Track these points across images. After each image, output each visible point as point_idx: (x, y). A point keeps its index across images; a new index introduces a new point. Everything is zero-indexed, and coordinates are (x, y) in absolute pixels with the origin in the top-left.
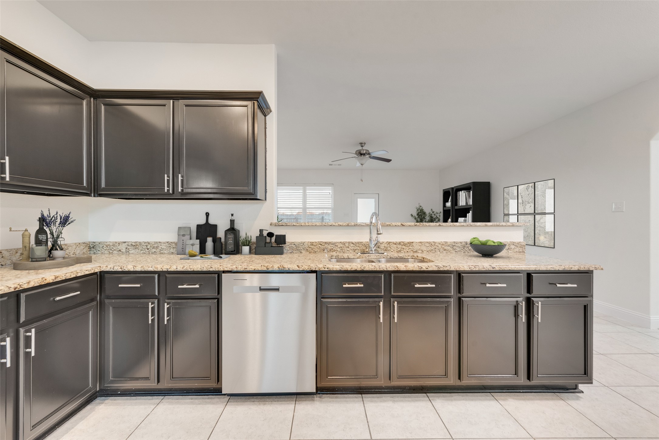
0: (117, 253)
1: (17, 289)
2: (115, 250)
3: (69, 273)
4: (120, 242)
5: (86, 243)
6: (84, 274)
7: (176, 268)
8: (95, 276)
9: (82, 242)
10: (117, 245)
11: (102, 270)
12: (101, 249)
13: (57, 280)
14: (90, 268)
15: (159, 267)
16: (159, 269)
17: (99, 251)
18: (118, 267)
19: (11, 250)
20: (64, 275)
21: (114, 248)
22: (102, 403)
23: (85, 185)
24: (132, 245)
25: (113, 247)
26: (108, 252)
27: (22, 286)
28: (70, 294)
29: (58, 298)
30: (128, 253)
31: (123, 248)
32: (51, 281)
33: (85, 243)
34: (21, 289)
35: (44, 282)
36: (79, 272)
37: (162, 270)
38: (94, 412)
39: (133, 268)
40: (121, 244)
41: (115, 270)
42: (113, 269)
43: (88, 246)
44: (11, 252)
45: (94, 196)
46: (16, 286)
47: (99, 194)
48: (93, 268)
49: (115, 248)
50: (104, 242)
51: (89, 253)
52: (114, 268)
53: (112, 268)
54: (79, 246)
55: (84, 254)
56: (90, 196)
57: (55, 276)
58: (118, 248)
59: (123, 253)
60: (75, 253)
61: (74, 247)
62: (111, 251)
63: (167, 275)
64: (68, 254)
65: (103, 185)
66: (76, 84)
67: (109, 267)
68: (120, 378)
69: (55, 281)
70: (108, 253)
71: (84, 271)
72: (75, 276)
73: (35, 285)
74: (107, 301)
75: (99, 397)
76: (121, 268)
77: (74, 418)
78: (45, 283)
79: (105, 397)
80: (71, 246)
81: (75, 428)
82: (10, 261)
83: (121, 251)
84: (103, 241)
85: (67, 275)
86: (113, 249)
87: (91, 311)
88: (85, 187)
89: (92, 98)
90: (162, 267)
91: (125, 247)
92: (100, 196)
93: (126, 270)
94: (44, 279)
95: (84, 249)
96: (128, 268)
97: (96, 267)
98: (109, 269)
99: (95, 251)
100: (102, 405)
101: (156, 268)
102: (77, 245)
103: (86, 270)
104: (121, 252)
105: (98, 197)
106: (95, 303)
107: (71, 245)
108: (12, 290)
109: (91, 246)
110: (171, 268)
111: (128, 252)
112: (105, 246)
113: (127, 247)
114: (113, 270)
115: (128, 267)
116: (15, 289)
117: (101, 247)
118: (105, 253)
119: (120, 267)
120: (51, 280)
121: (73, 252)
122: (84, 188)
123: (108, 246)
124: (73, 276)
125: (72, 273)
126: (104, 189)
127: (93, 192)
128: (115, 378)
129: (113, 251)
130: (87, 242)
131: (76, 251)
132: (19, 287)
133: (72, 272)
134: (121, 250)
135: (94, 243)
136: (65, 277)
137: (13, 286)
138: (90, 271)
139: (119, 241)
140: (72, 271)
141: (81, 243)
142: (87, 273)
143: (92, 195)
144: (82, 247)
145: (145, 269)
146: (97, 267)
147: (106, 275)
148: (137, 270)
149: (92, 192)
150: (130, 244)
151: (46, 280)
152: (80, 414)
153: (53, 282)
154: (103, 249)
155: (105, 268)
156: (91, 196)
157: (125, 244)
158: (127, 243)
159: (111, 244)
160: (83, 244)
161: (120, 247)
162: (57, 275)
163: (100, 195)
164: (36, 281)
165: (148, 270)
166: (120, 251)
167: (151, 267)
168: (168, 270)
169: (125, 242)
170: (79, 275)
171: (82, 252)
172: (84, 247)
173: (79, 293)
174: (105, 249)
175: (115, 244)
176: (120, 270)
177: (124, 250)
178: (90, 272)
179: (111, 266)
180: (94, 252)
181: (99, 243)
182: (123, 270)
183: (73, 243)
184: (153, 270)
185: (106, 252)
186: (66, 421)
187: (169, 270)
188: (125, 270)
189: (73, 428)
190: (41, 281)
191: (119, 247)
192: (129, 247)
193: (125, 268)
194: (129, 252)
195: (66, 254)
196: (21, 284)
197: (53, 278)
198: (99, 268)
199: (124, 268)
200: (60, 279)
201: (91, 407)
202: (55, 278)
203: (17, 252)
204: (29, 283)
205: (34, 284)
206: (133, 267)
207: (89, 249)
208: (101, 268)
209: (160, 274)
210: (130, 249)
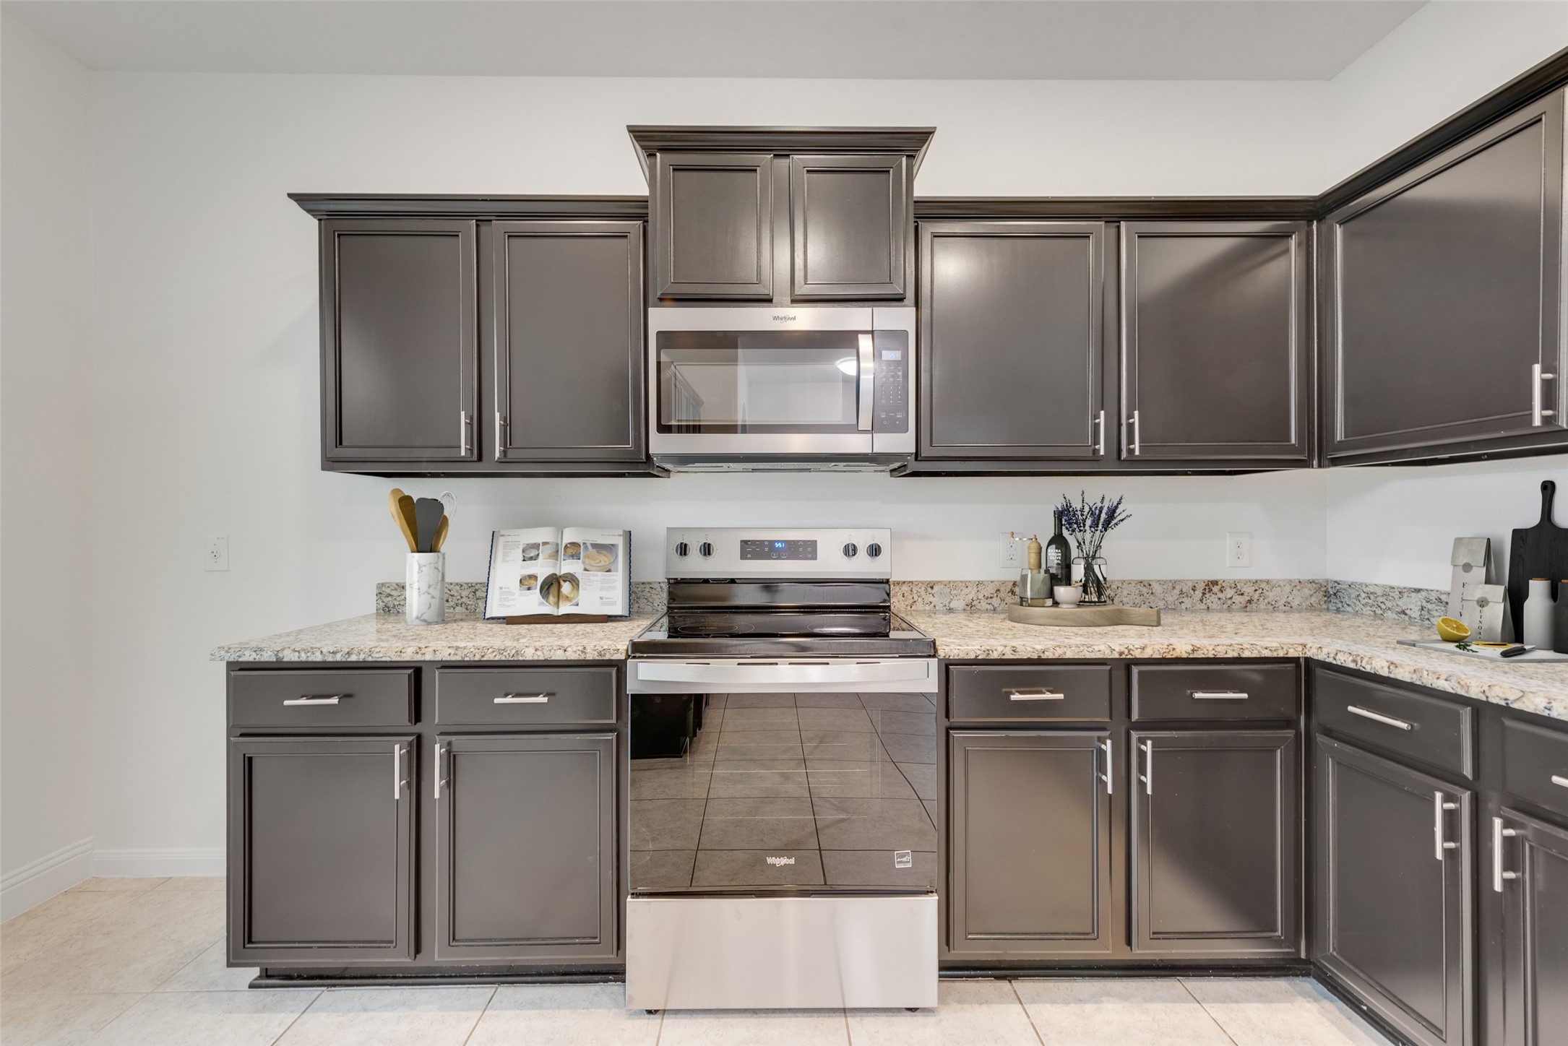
0: (1396, 617)
1: (1124, 656)
2: (1389, 609)
3: (1223, 645)
4: (1404, 588)
5: (1316, 583)
6: (1258, 656)
7: (1545, 704)
8: (1291, 666)
9: (1308, 578)
10: (1396, 595)
11: (1309, 654)
12: (1355, 601)
13: (1196, 655)
14: (1275, 645)
15: (1474, 685)
16: (1474, 693)
17: (1348, 605)
18: (1347, 655)
19: (1165, 581)
20: (1211, 649)
21: (1387, 603)
22: (1316, 1000)
23: (1293, 441)
24: (1440, 600)
25: (1384, 600)
26: (1372, 613)
27: (1131, 652)
28: (1226, 693)
29: (1198, 695)
30: (1427, 622)
31: (1413, 605)
32: (1185, 656)
33: (1313, 582)
34: (1129, 656)
35: (1171, 653)
36: (1247, 648)
37: (1484, 699)
38: (1289, 1004)
39: (1389, 668)
40: (1406, 595)
41: (1340, 664)
42: (1335, 659)
43: (1322, 589)
44: (1165, 587)
45: (1320, 466)
46: (1122, 649)
47: (1332, 458)
48: (1285, 647)
49: (1389, 604)
50: (1361, 584)
51: (1324, 606)
52: (1337, 658)
53: (1332, 655)
54: (1298, 587)
55: (1313, 608)
56: (1309, 467)
57: (1192, 645)
58: (1397, 605)
59: (1412, 620)
60: (1289, 603)
61: (1288, 588)
62: (1378, 611)
63: (1509, 723)
64: (1273, 603)
65: (1339, 435)
66: (1271, 209)
67: (1325, 650)
68: (1357, 967)
69: (1191, 656)
70: (1370, 616)
71: (1259, 648)
72: (1236, 655)
73: (1154, 657)
74: (1320, 739)
75: (1314, 978)
76: (1354, 661)
77: (1247, 983)
78: (1173, 657)
79: (1328, 990)
80: (1279, 586)
81: (1242, 1005)
82: (1164, 602)
83: (1406, 614)
84: (1360, 580)
85: (1218, 649)
86: (1383, 607)
87: (1279, 751)
88: (1294, 445)
89: (1315, 222)
90: (1486, 688)
91: (1419, 603)
92: (1335, 465)
93: (1368, 669)
94: (1170, 648)
95: (1311, 596)
96: (1373, 665)
97: (1292, 645)
98: (1325, 657)
99: (1340, 605)
100: (1315, 1004)
101: (1463, 686)
102: (1294, 584)
103: (1265, 646)
104: (1407, 618)
105: (1329, 466)
106: (1289, 733)
107: (1280, 583)
108: (1116, 656)
109: (1330, 590)
110: (1524, 699)
111: (1428, 619)
112: (1363, 595)
113: (1424, 604)
114: (1334, 662)
115: (1373, 662)
116: (1121, 655)
117: (1353, 596)
118: (1364, 612)
119: (1351, 658)
120: (1184, 653)
121: (1284, 600)
122: (1292, 449)
123: (1372, 597)
124: (1231, 654)
125: (1231, 648)
126: (1342, 446)
127: (1316, 458)
128: (1342, 956)
129: (1384, 610)
130: (1320, 581)
131: (1290, 599)
132: (1126, 652)
133: (1230, 646)
134: (1407, 612)
135: (1336, 584)
136: (1213, 652)
137: (1118, 649)
138: (1275, 650)
139: (1402, 585)
140: (1233, 642)
141: (1303, 580)
142: (1267, 654)
143: (1315, 462)
144: (1307, 592)
145: (1425, 681)
146: (1297, 646)
147: (1319, 672)
148: (1399, 677)
149: (1314, 456)
150: (1433, 596)
151: (1174, 649)
152: (1261, 983)
153: (1187, 658)
154: (1357, 603)
155: (1316, 651)
156: (1312, 467)
157: (1419, 595)
158: (1424, 594)
159: (1379, 592)
160: (1310, 585)
161: (1403, 603)
162: (1198, 646)
163: (1336, 462)
164: (1156, 647)
165: (1434, 686)
166: (1404, 612)
167: (1446, 680)
168: (1511, 706)
169: (1418, 591)
170: (1246, 654)
171: (1308, 603)
172: (1312, 593)
173: (1245, 696)
174: (1363, 602)
175: (1389, 592)
176: (1352, 666)
177: (1415, 613)
178: (1275, 655)
179: (1330, 651)
180: (1337, 606)
181: (1350, 586)
182: (1358, 667)
183: (1284, 580)
184: (1453, 692)
185: (1367, 611)
186: (1230, 973)
187: (1516, 706)
188: (1363, 670)
189: (1237, 1002)
190: (1164, 650)
191: (1400, 603)
192: (1429, 606)
193: (1364, 664)
194: (1432, 619)
195: (1269, 603)
196: (1131, 647)
197: (1189, 648)
198: (1300, 649)
199: (1363, 662)
200: (1203, 654)
201: (1287, 986)
202: (1193, 651)
203: (1174, 588)
204: (1143, 649)
205: (1151, 652)
206: (1388, 664)
207: (1326, 599)
208: (1305, 650)
209: (1480, 709)
210: (1435, 613)
